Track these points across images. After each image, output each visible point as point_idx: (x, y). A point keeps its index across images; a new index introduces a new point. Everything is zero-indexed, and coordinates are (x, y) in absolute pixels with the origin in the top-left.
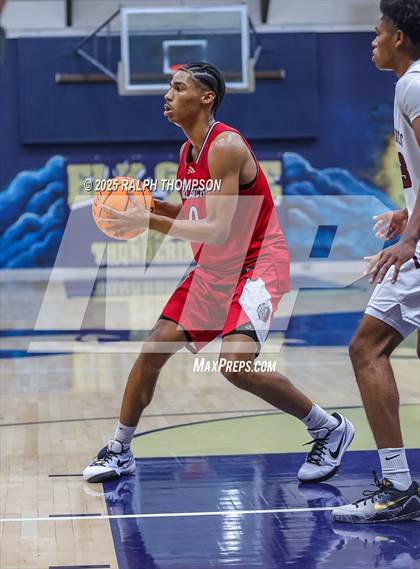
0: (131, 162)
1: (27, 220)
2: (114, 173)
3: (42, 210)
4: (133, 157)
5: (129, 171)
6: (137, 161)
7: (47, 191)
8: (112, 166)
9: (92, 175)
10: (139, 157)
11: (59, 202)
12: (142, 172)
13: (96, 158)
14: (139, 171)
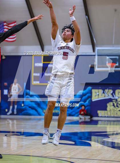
0: (109, 89)
1: (81, 103)
2: (104, 92)
3: (85, 101)
4: (110, 88)
5: (108, 91)
6: (110, 89)
7: (87, 96)
8: (104, 90)
9: (98, 92)
10: (111, 88)
11: (89, 99)
12: (112, 92)
13: (100, 88)
14: (111, 92)
